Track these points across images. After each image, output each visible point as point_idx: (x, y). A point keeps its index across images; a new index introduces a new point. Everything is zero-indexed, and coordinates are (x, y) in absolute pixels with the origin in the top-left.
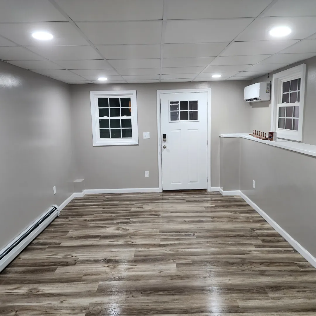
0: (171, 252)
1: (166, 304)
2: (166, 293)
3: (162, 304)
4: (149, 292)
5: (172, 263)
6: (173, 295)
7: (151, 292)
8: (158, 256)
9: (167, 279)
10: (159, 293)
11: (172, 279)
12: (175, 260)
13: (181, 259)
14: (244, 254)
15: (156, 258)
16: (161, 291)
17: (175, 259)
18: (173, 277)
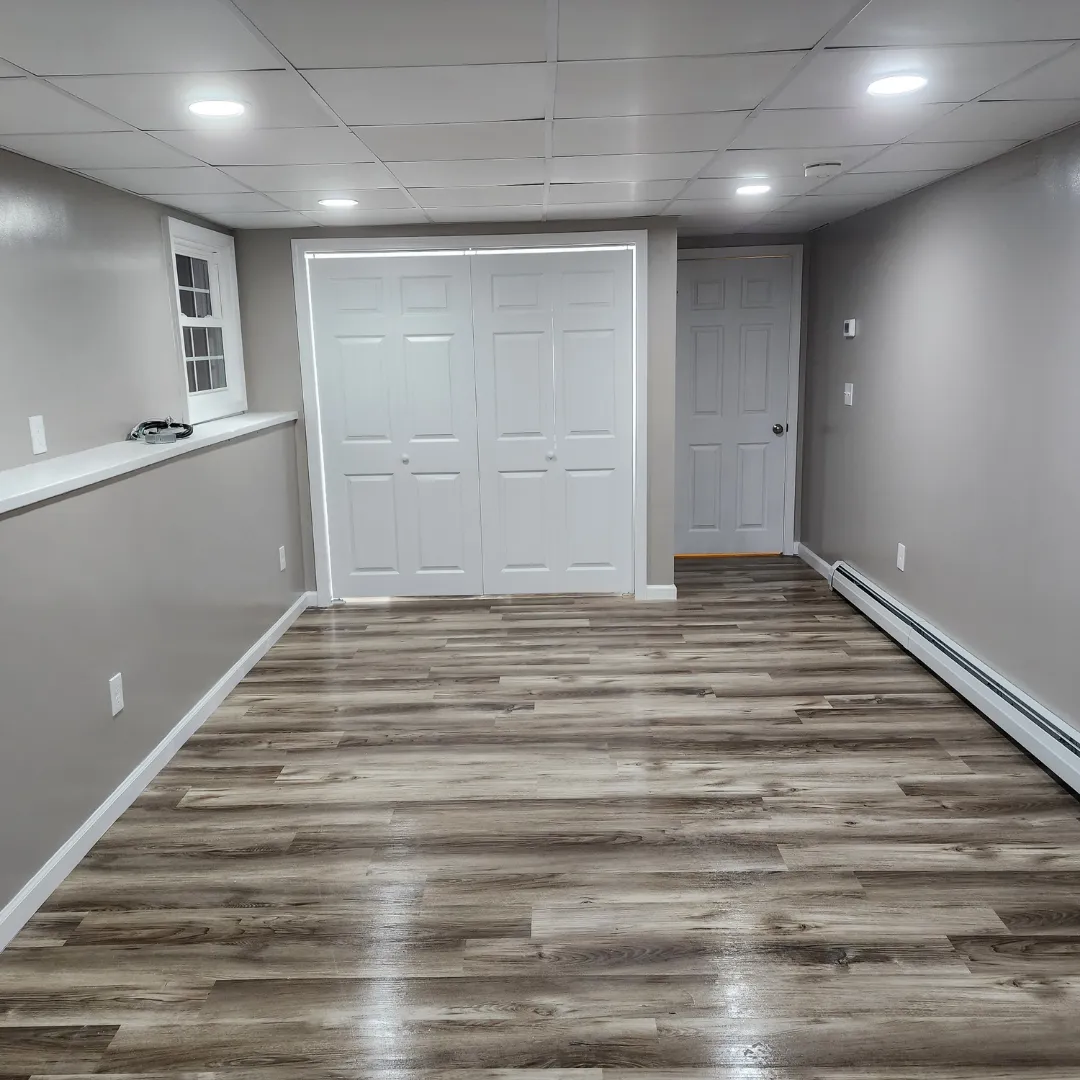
0: (548, 1000)
1: (574, 816)
2: (572, 839)
3: (581, 816)
4: (618, 841)
5: (546, 941)
6: (551, 834)
7: (616, 842)
8: (604, 978)
9: (569, 877)
10: (592, 838)
11: (553, 875)
12: (535, 953)
13: (504, 961)
14: (220, 985)
15: (613, 965)
16: (587, 843)
17: (530, 960)
18: (548, 882)
